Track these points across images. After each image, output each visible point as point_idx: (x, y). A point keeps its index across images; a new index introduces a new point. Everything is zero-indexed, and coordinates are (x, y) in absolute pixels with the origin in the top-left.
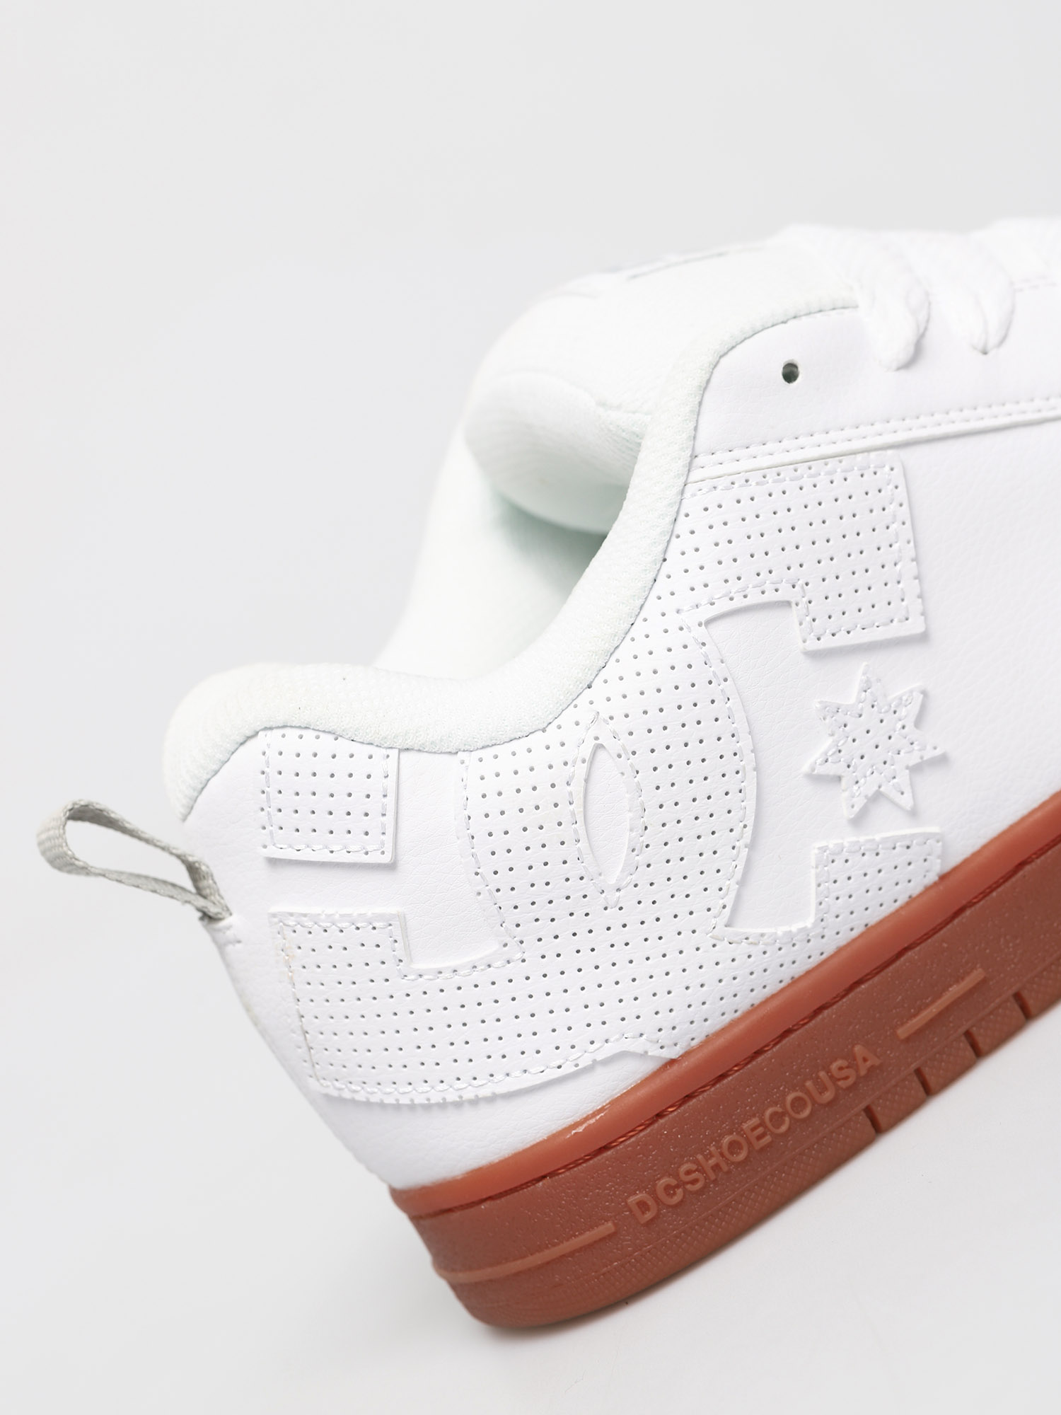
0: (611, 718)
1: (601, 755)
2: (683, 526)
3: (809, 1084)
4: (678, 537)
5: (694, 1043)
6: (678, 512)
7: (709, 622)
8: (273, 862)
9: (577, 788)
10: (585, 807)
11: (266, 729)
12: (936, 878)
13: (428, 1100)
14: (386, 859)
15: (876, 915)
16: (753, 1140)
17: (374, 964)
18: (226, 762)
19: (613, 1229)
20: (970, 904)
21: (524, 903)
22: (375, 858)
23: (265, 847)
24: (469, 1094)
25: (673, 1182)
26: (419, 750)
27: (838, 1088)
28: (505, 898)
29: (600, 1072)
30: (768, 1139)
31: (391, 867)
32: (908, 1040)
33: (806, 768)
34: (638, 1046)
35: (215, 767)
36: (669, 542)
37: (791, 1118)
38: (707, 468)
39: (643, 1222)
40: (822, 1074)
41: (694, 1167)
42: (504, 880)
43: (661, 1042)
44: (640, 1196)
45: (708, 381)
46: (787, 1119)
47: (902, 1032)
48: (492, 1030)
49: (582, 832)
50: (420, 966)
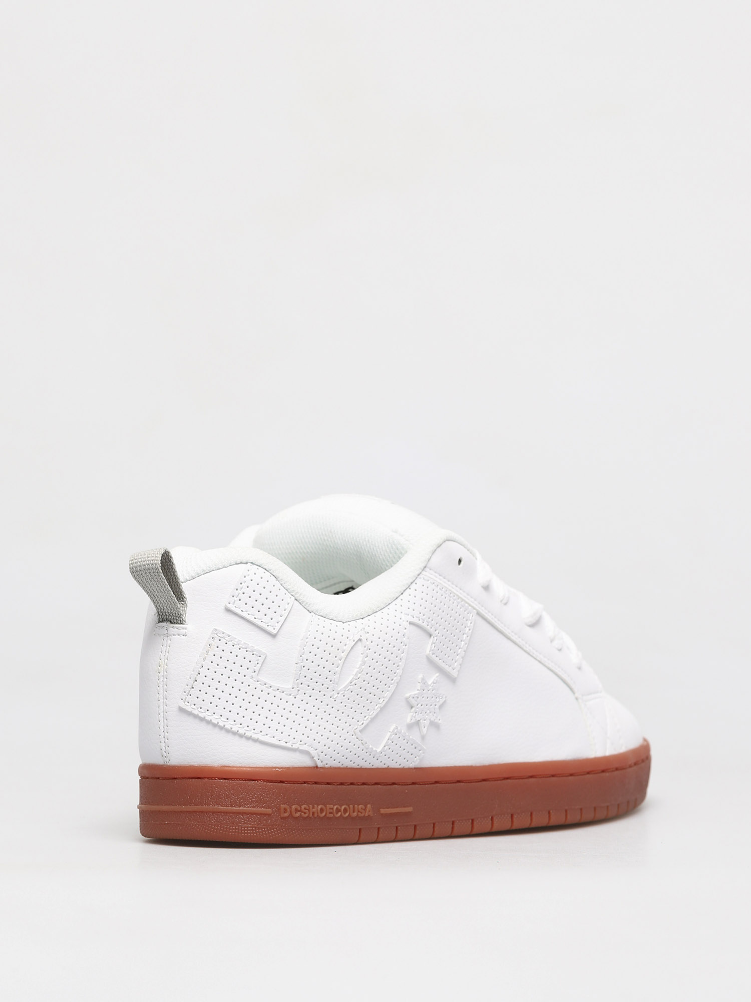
0: (368, 633)
1: (359, 643)
2: (413, 586)
3: (351, 806)
4: (410, 589)
5: (326, 766)
6: (414, 581)
7: (410, 623)
8: (228, 610)
9: (347, 648)
10: (347, 656)
11: (252, 563)
12: (413, 767)
13: (231, 728)
14: (275, 632)
15: (393, 765)
16: (328, 813)
17: (244, 667)
18: (226, 567)
19: (270, 813)
20: (419, 784)
21: (309, 677)
22: (270, 629)
23: (229, 603)
24: (248, 734)
25: (299, 809)
26: (300, 603)
27: (358, 814)
28: (304, 671)
29: (298, 754)
30: (332, 815)
31: (274, 636)
32: (382, 814)
33: (408, 695)
34: (313, 753)
35: (220, 567)
36: (407, 589)
37: (341, 814)
38: (427, 573)
39: (282, 816)
40: (356, 806)
41: (308, 808)
42: (308, 664)
43: (320, 758)
44: (285, 806)
45: (441, 545)
46: (340, 813)
47: (383, 811)
48: (271, 715)
49: (341, 665)
50: (260, 678)
